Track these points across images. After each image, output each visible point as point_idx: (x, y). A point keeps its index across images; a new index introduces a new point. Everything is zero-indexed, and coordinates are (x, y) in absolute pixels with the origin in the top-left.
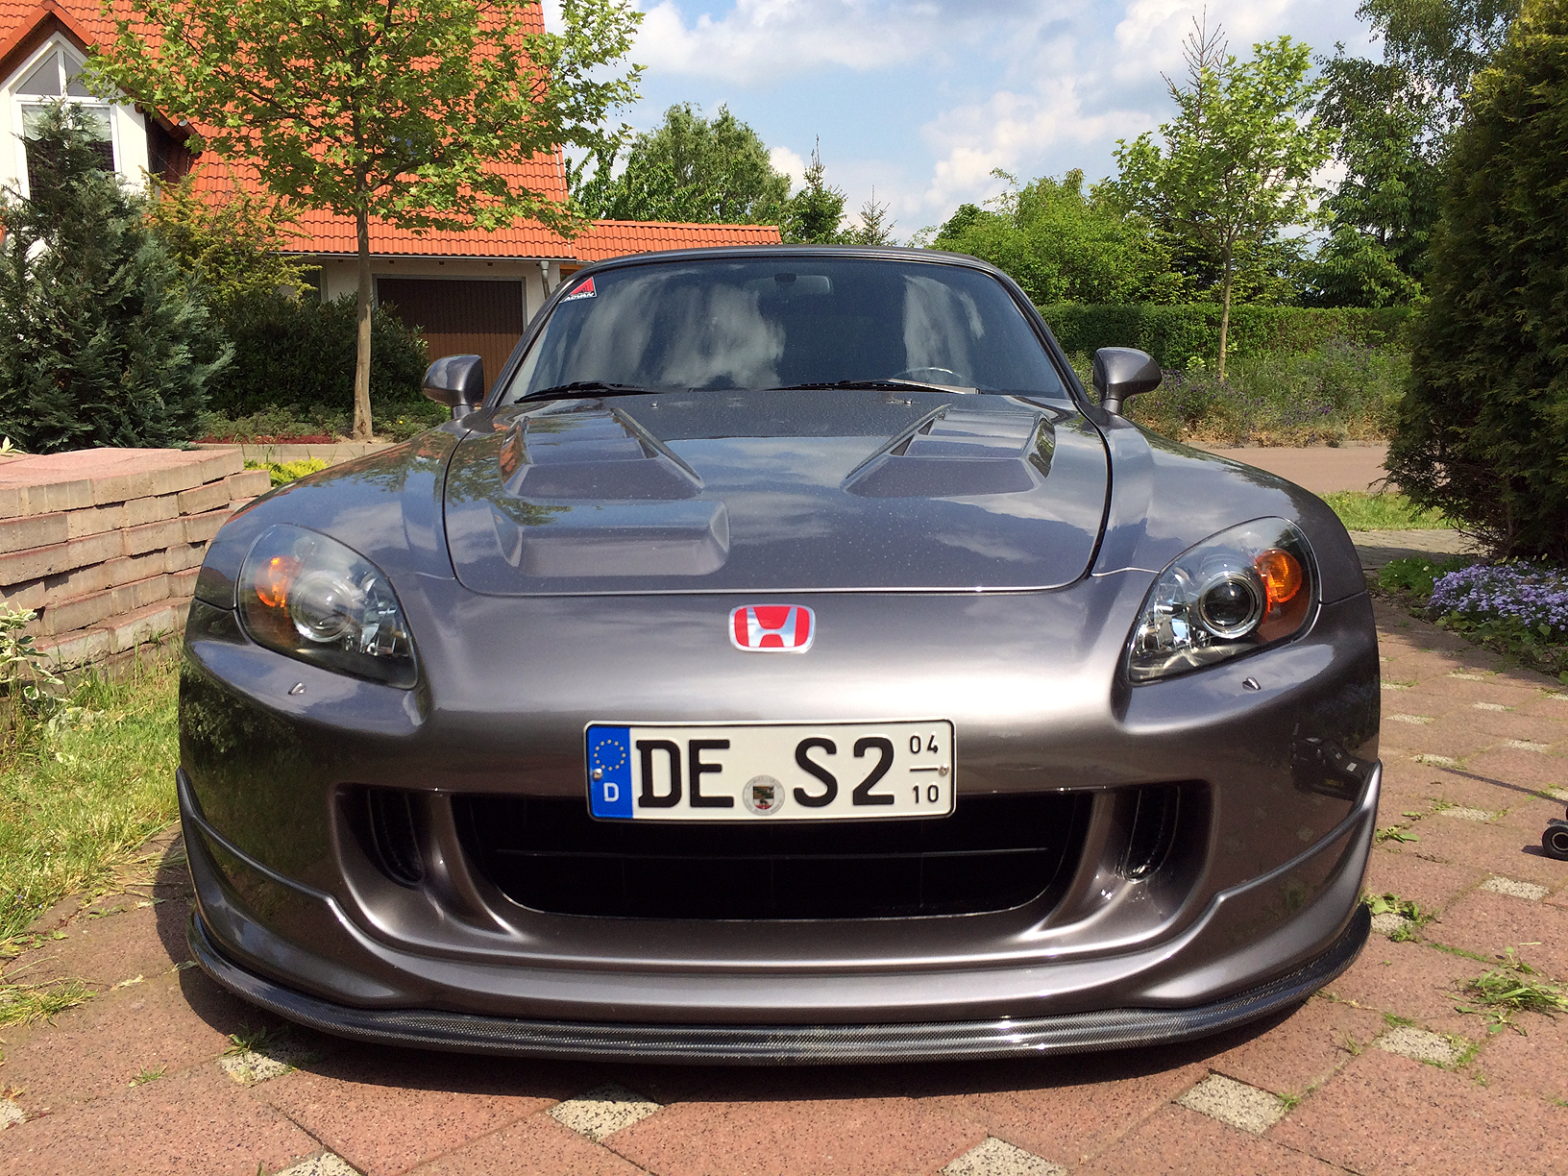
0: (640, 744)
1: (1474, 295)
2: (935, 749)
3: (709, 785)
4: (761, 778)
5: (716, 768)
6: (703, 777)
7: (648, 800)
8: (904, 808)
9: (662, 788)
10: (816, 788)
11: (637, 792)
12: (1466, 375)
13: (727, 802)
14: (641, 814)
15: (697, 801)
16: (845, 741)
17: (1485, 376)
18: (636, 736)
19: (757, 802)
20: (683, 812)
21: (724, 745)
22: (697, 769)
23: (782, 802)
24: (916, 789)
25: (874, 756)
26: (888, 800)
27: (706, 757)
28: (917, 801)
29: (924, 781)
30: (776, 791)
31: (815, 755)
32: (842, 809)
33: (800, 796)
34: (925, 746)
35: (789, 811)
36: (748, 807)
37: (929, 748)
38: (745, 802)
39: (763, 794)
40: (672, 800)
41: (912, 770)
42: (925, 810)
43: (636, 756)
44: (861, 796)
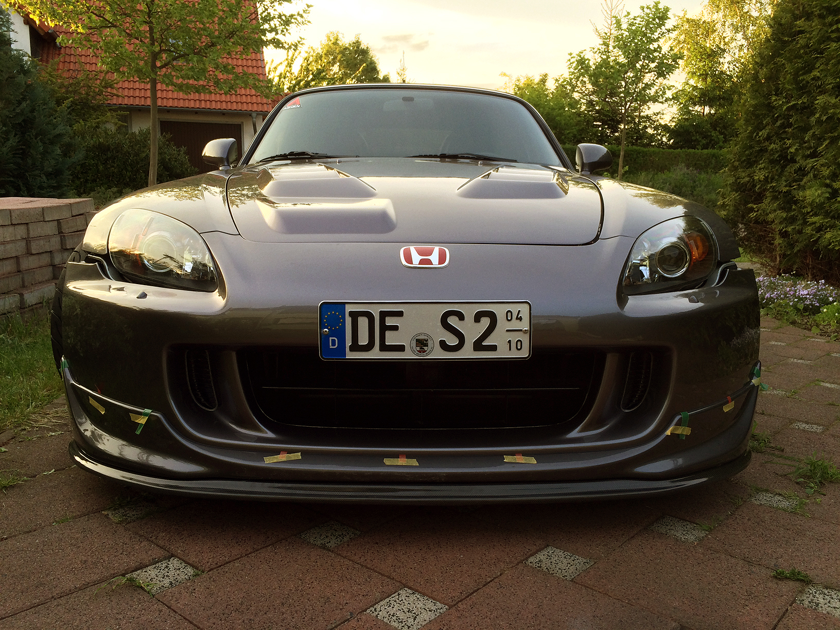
0: (351, 313)
1: (763, 133)
2: (520, 319)
3: (392, 339)
4: (421, 334)
5: (395, 328)
6: (388, 334)
7: (355, 347)
8: (503, 353)
9: (363, 340)
10: (453, 341)
11: (349, 343)
12: (760, 176)
13: (401, 348)
14: (351, 355)
15: (384, 348)
16: (469, 312)
17: (768, 176)
18: (349, 308)
19: (418, 349)
20: (375, 354)
21: (400, 314)
22: (384, 328)
23: (433, 348)
24: (510, 342)
25: (486, 322)
26: (493, 348)
27: (390, 321)
28: (510, 350)
29: (514, 338)
30: (430, 343)
31: (453, 321)
32: (467, 353)
33: (443, 345)
34: (515, 316)
35: (438, 354)
36: (413, 351)
37: (517, 318)
38: (412, 348)
39: (422, 344)
40: (369, 347)
41: (507, 331)
42: (514, 354)
43: (348, 320)
44: (478, 346)
